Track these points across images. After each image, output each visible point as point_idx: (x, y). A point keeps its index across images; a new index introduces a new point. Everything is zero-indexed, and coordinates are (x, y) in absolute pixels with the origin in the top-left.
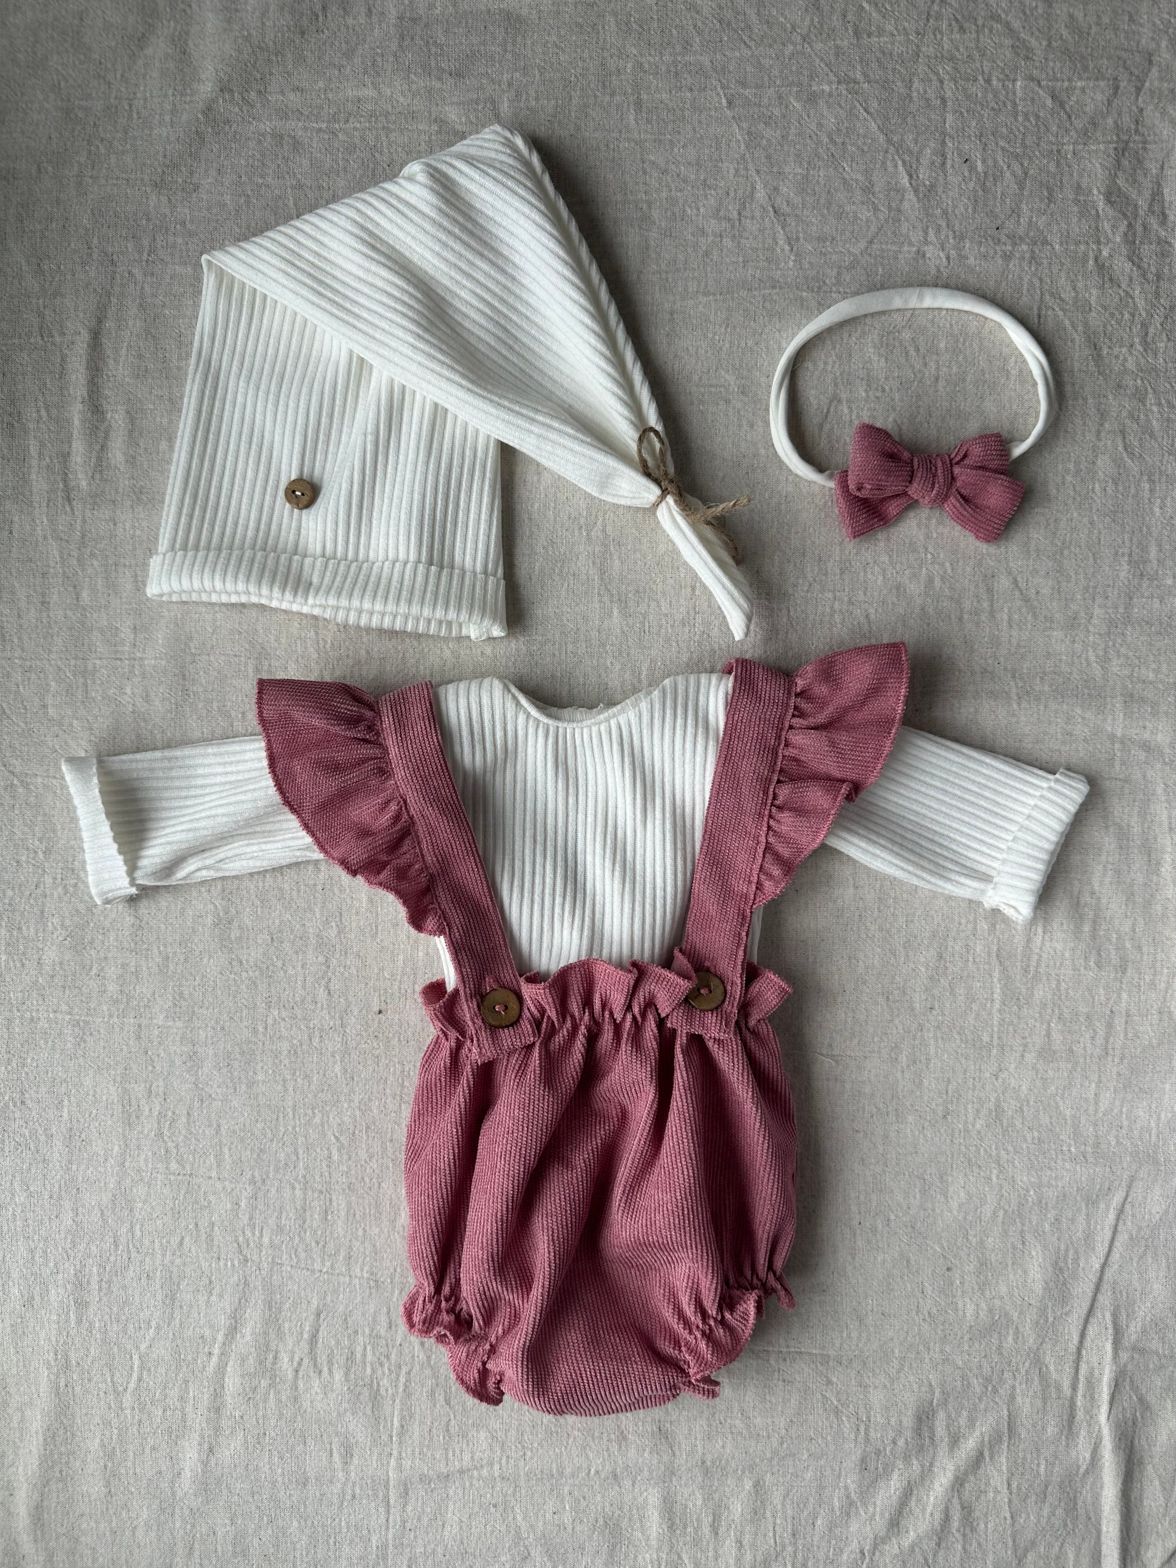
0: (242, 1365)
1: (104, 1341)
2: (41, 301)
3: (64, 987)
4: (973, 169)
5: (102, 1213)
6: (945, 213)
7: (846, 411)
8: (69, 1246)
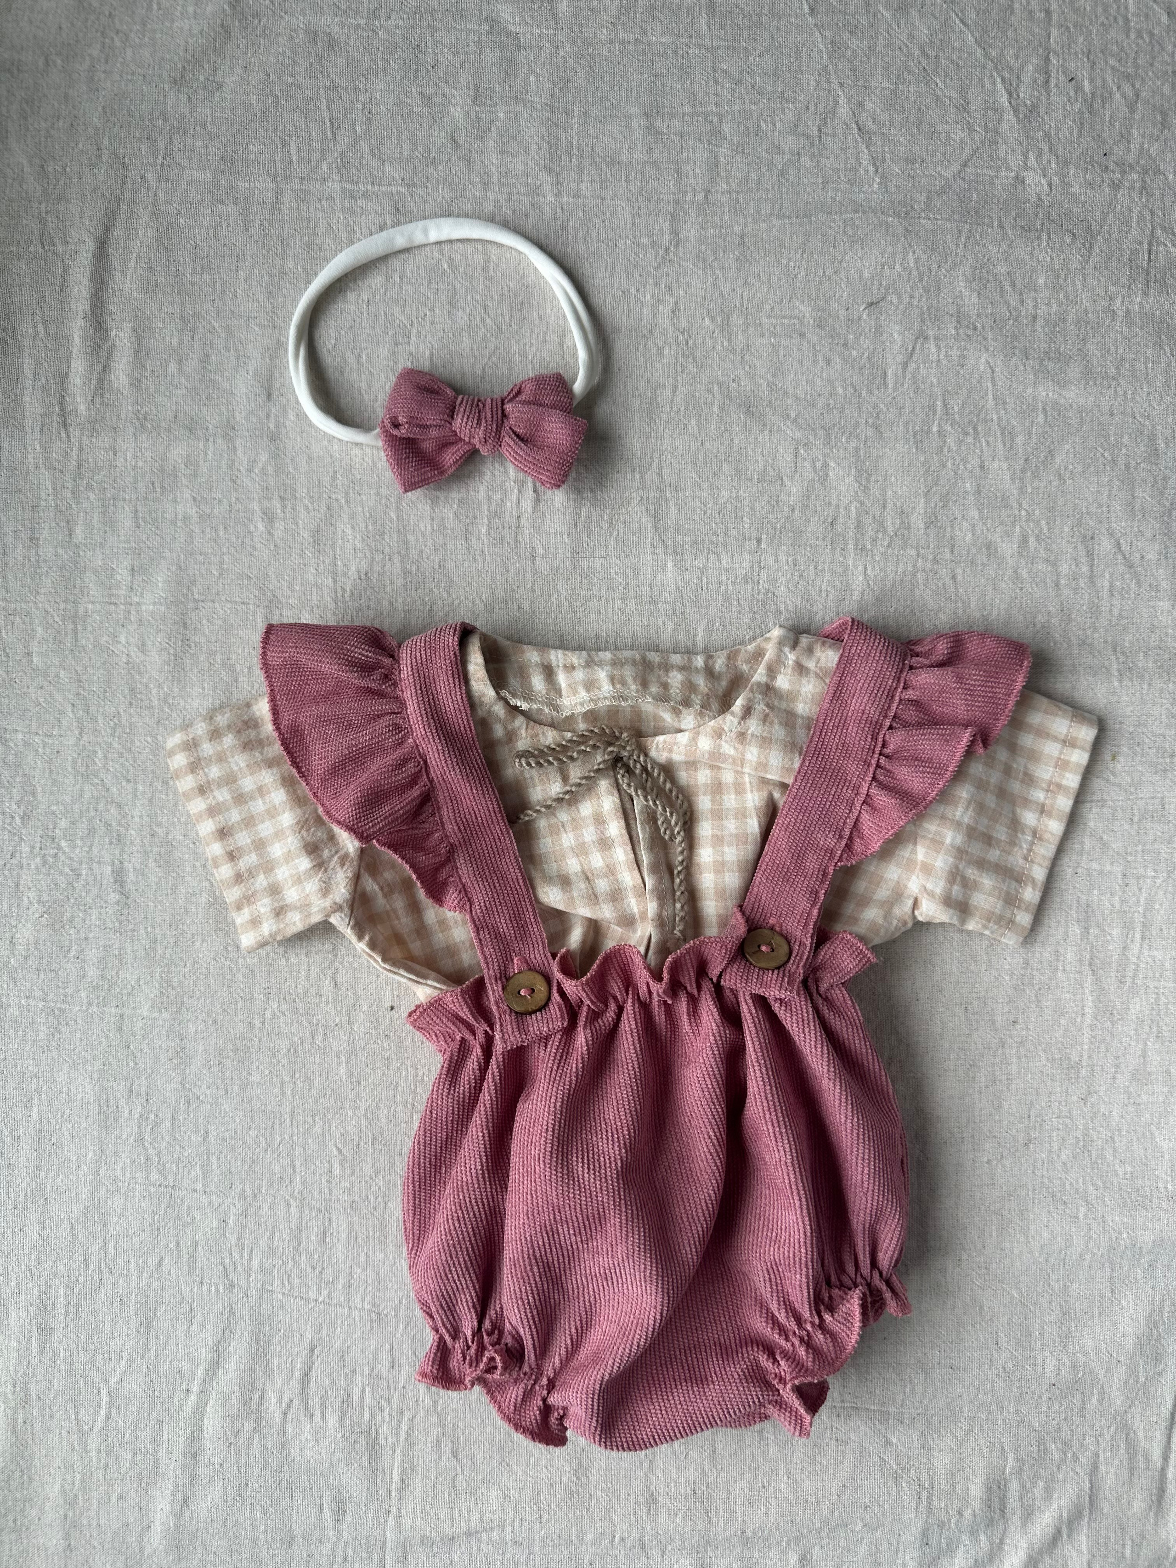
0: (223, 1406)
1: (69, 1373)
2: (43, 206)
3: (38, 970)
4: (1079, 89)
5: (72, 1228)
6: (1047, 135)
7: (933, 349)
8: (33, 1263)
